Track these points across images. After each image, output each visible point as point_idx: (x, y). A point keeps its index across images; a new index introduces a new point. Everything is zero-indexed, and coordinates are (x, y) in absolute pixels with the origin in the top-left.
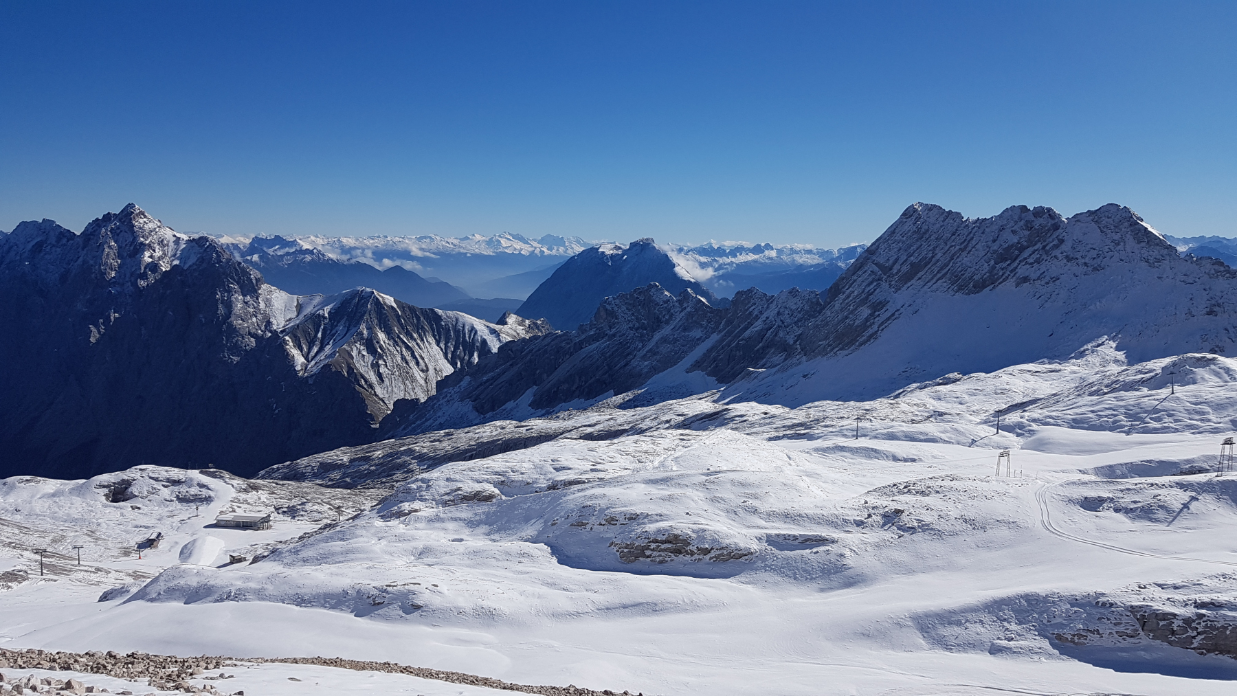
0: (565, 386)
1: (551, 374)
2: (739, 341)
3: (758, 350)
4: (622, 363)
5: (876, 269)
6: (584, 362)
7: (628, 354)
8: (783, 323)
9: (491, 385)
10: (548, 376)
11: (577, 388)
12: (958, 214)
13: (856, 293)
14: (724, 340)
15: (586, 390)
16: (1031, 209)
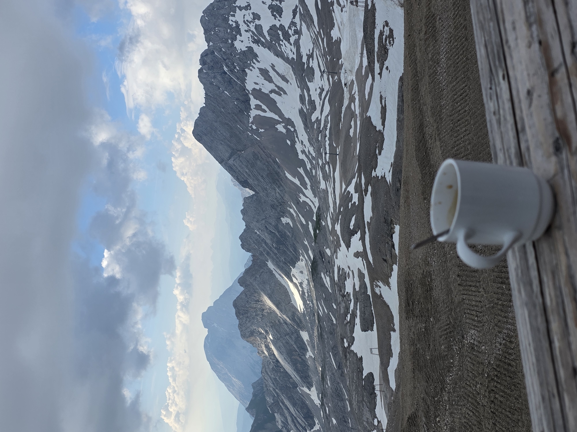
0: (299, 365)
1: (290, 376)
2: (273, 247)
3: (280, 235)
4: (285, 326)
5: (232, 159)
6: (283, 352)
7: (279, 321)
8: (263, 219)
9: (295, 417)
10: (291, 378)
11: (300, 358)
12: (201, 109)
13: (247, 171)
14: (272, 257)
15: (301, 351)
16: (201, 66)
